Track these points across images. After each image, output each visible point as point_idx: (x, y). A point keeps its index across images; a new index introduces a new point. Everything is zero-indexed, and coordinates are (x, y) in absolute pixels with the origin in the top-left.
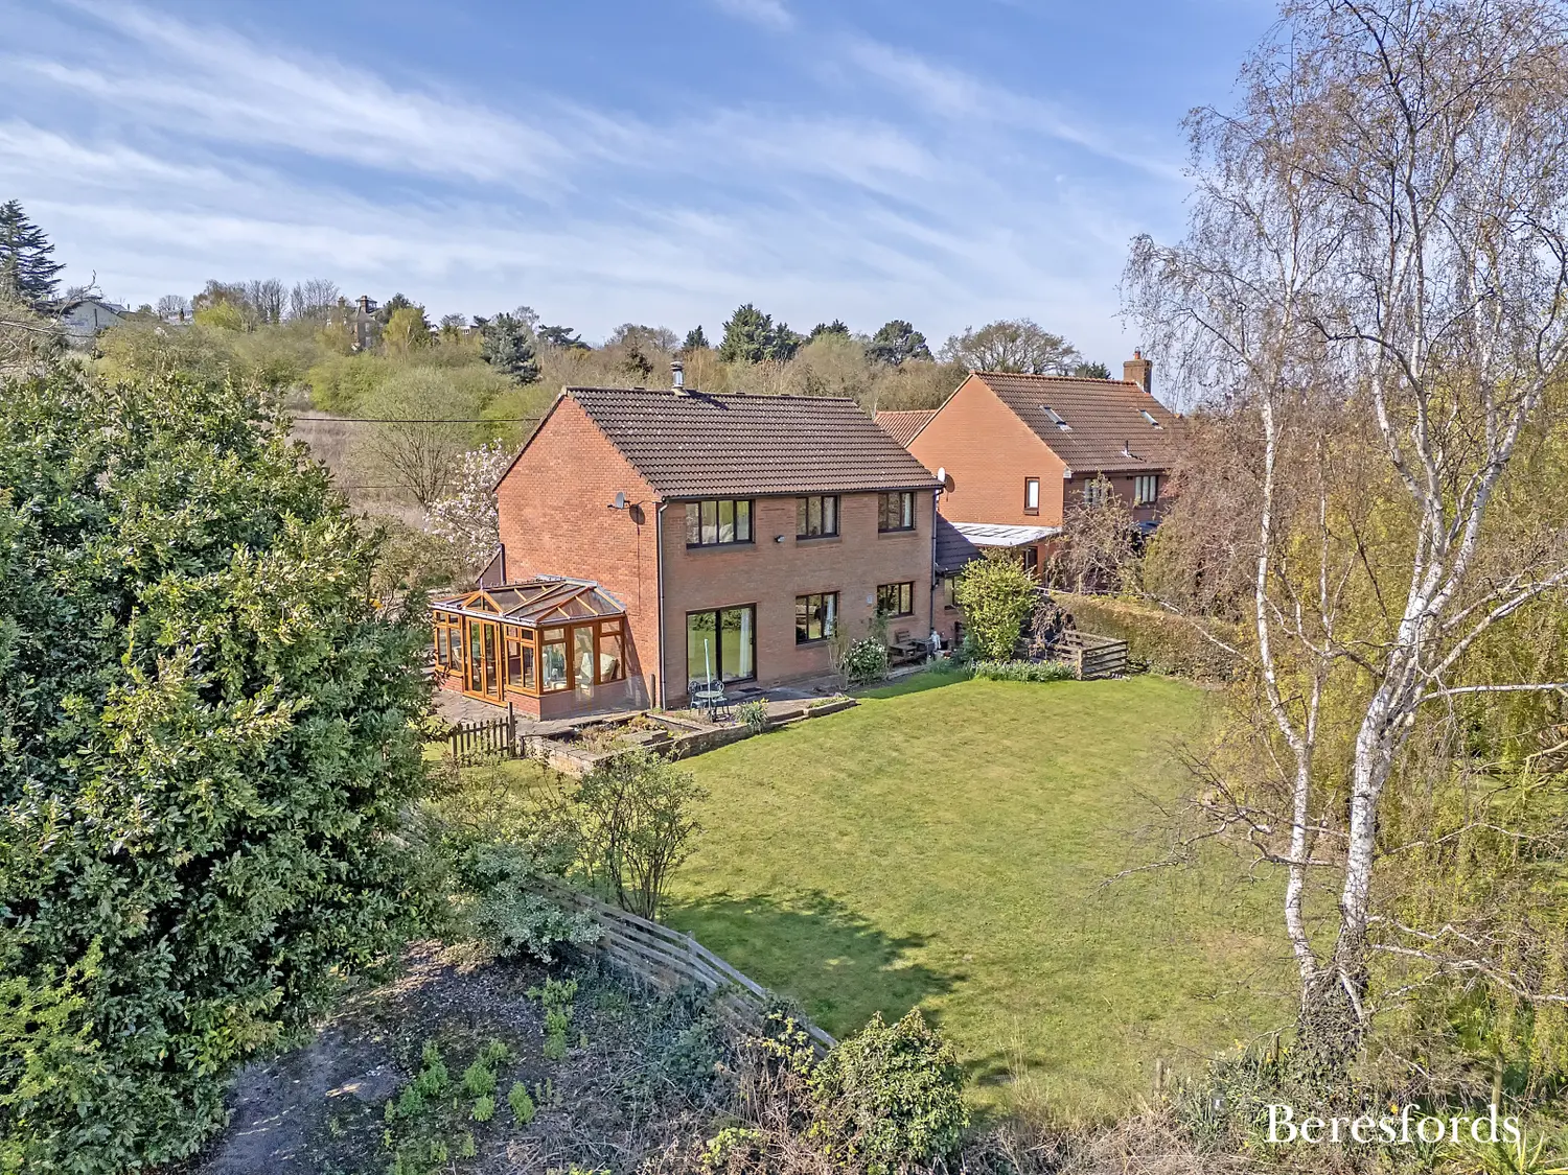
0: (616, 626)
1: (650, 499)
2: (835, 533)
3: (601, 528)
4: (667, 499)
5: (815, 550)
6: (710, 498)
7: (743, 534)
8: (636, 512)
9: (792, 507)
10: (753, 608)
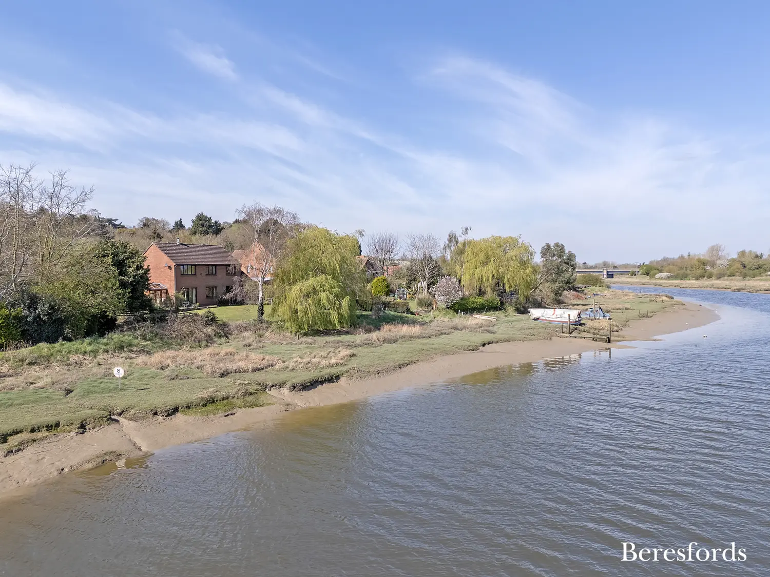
0: (165, 291)
1: (173, 264)
2: (215, 274)
3: (161, 271)
4: (176, 264)
5: (210, 277)
6: (186, 265)
7: (193, 273)
8: (170, 268)
9: (205, 267)
10: (196, 288)
